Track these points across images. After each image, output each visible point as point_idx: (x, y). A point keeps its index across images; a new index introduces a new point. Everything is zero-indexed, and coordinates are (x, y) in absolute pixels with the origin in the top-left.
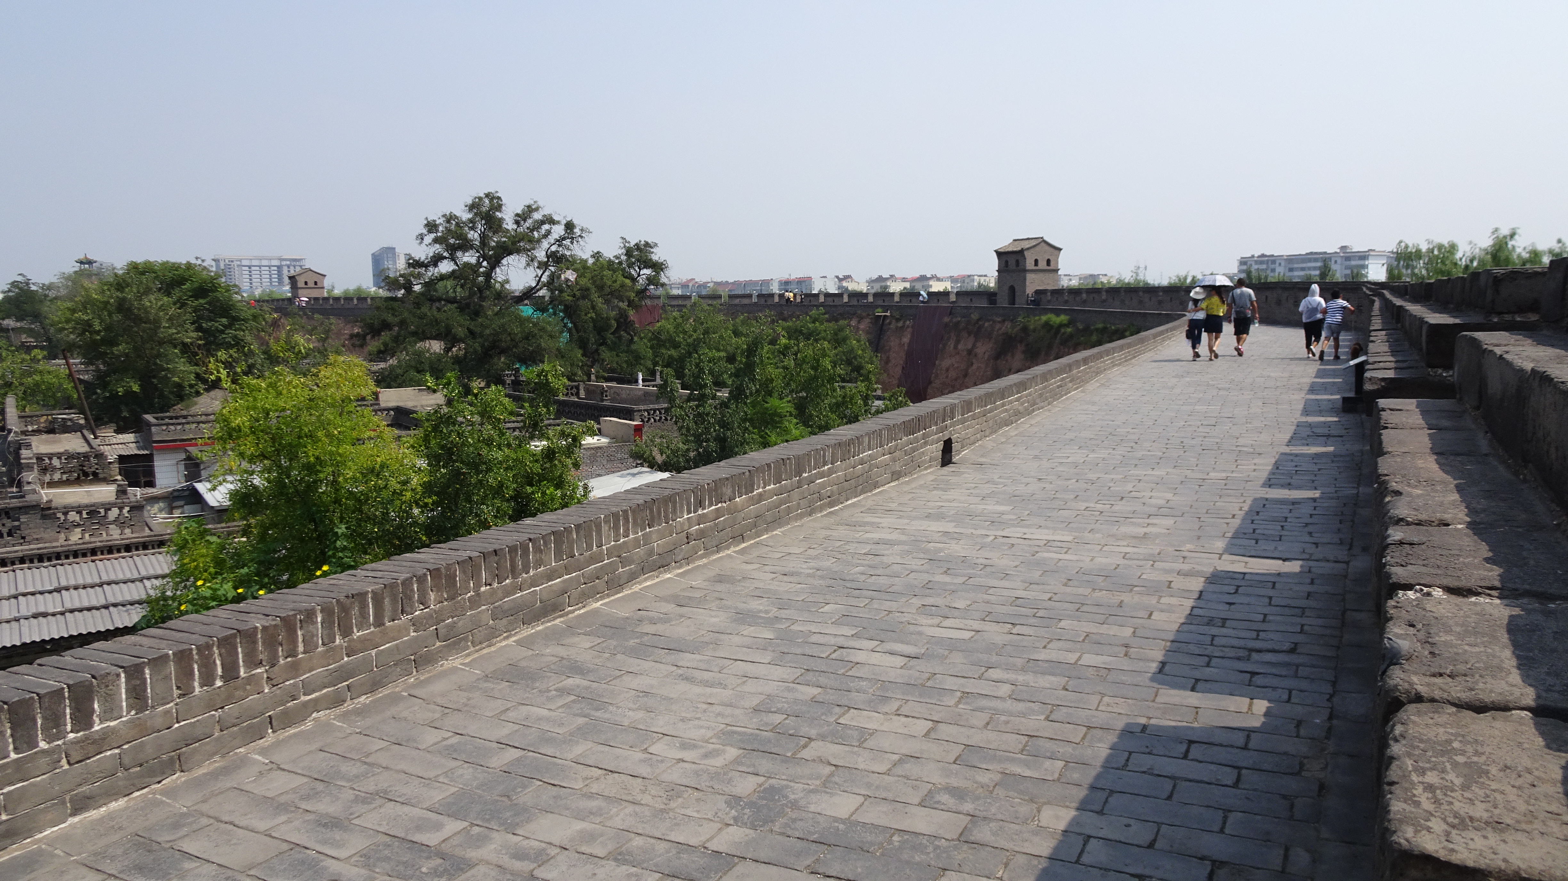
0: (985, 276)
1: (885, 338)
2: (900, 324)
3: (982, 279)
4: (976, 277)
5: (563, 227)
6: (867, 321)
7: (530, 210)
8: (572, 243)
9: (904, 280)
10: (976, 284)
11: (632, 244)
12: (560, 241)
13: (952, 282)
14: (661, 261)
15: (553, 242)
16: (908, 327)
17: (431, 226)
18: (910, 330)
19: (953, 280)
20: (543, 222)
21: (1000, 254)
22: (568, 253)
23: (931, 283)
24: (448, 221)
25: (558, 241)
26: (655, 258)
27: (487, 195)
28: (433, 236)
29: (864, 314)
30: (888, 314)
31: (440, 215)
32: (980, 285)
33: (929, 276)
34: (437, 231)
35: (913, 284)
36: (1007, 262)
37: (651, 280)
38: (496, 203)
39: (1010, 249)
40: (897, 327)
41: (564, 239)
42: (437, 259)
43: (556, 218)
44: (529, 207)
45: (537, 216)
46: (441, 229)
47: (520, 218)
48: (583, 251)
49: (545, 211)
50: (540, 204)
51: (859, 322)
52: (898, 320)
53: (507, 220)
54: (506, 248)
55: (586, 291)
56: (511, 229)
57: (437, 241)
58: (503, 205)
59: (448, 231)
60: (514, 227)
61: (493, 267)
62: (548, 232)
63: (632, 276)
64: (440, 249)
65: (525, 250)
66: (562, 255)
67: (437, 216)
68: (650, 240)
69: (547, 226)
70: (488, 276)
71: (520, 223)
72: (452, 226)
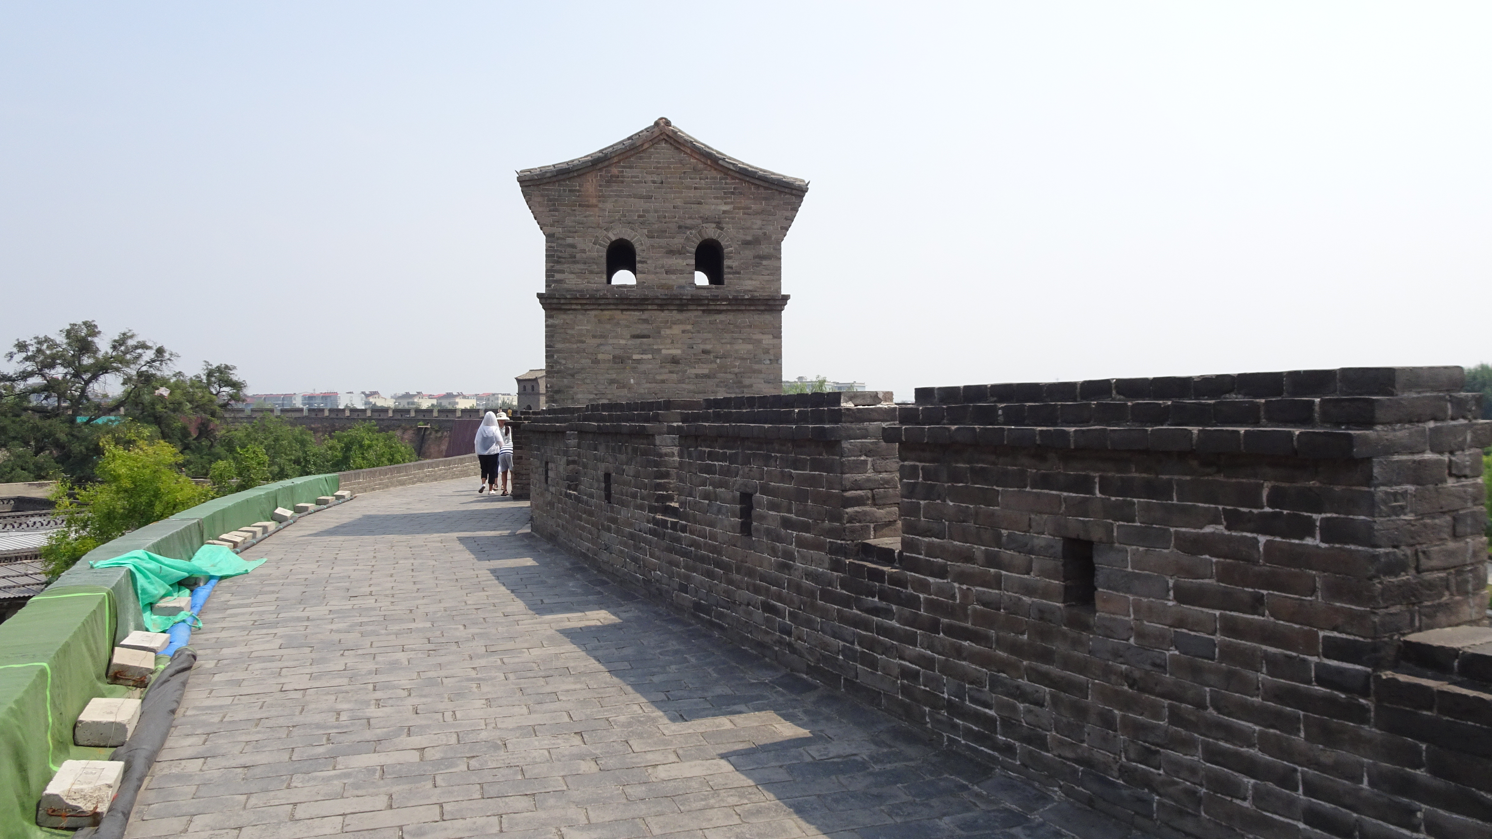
0: (509, 395)
1: (427, 446)
2: (439, 434)
3: (506, 397)
4: (500, 396)
5: (154, 351)
6: (411, 432)
7: (125, 337)
8: (161, 364)
9: (431, 397)
10: (500, 402)
11: (214, 366)
12: (150, 363)
13: (477, 400)
14: (241, 380)
15: (143, 363)
16: (446, 437)
17: (22, 346)
18: (447, 439)
19: (478, 397)
20: (136, 347)
21: (519, 381)
22: (159, 373)
23: (457, 400)
24: (40, 343)
25: (149, 363)
26: (235, 378)
27: (85, 323)
28: (24, 355)
29: (408, 427)
30: (429, 426)
31: (32, 337)
32: (504, 403)
33: (455, 393)
34: (27, 351)
35: (440, 401)
36: (525, 387)
37: (232, 397)
38: (92, 329)
39: (527, 378)
40: (436, 438)
41: (154, 361)
42: (25, 375)
43: (149, 344)
44: (124, 334)
45: (131, 342)
46: (31, 348)
47: (116, 345)
48: (167, 371)
49: (140, 338)
50: (135, 332)
51: (403, 433)
52: (437, 431)
53: (103, 345)
54: (102, 368)
55: (180, 404)
56: (107, 353)
57: (27, 359)
58: (99, 332)
59: (39, 351)
60: (110, 351)
61: (87, 383)
62: (140, 355)
63: (211, 393)
64: (30, 366)
65: (117, 370)
66: (153, 375)
67: (28, 338)
68: (229, 364)
69: (139, 351)
70: (83, 391)
71: (114, 348)
72: (45, 347)
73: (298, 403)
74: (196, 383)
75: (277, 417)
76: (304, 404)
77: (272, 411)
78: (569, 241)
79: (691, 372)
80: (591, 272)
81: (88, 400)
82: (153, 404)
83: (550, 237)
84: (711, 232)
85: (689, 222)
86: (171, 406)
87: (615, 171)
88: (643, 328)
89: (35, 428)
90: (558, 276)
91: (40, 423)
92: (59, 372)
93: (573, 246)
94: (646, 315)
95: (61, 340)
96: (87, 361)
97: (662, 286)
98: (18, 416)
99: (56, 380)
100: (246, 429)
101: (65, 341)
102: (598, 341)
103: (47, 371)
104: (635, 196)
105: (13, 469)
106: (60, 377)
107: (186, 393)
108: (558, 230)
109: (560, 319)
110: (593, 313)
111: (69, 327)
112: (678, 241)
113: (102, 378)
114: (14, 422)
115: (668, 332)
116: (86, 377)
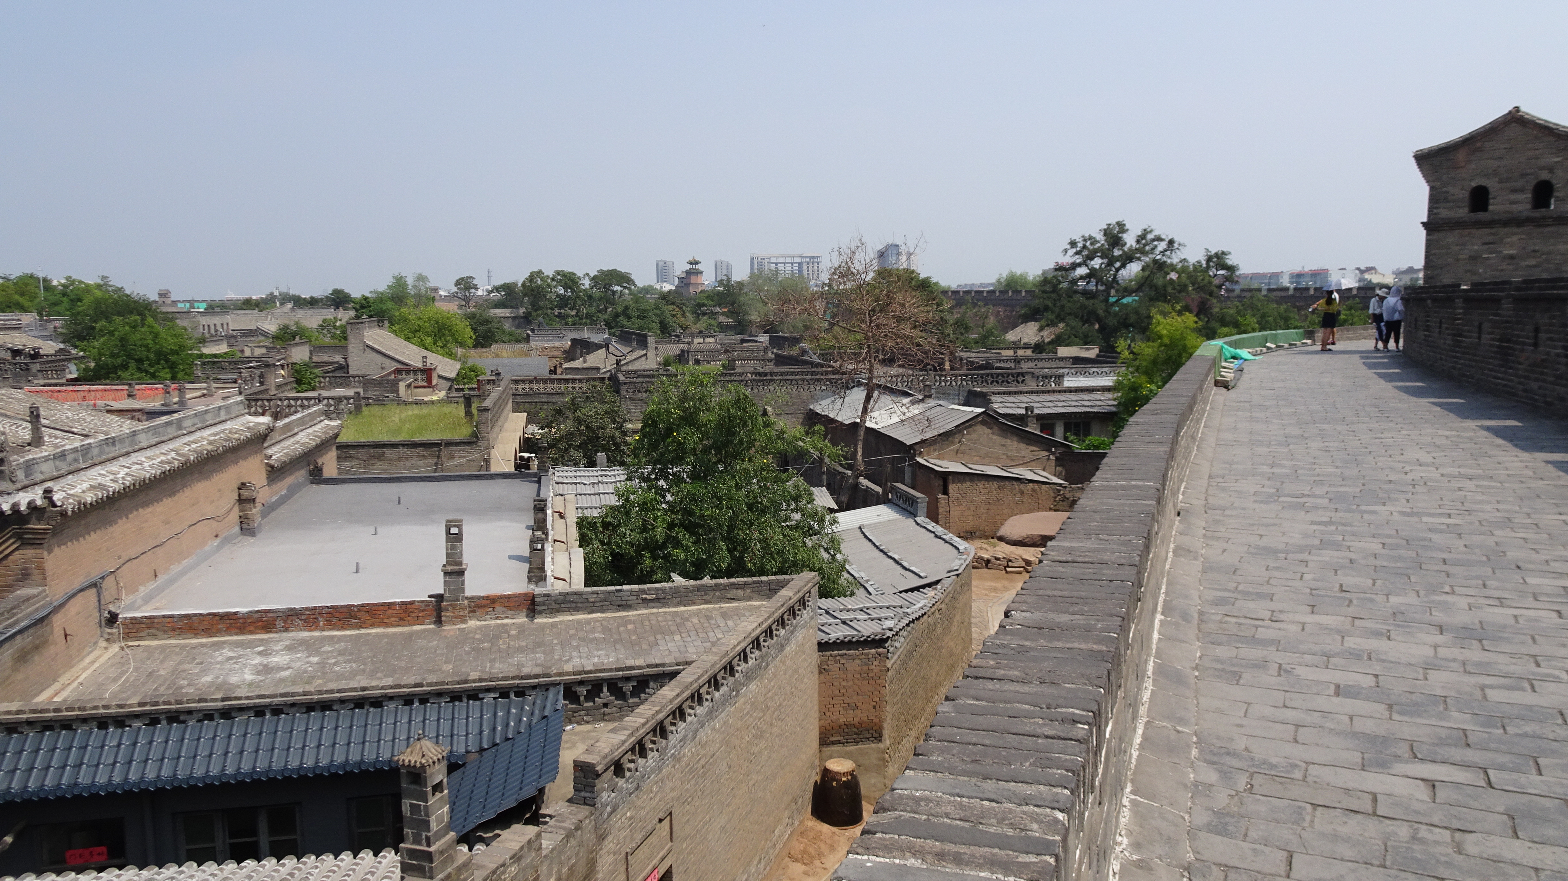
5: (1166, 243)
7: (1145, 232)
8: (1171, 253)
11: (1213, 252)
14: (1235, 264)
15: (1158, 253)
17: (1073, 244)
20: (1154, 240)
22: (1169, 261)
24: (1085, 240)
25: (1162, 252)
26: (1230, 262)
27: (1118, 223)
28: (1074, 250)
31: (1081, 237)
34: (1077, 247)
37: (1227, 278)
38: (1121, 226)
41: (1166, 251)
42: (1074, 266)
43: (1163, 237)
44: (1145, 230)
45: (1150, 237)
46: (1079, 245)
47: (1141, 238)
48: (1175, 259)
49: (1156, 233)
50: (1153, 227)
53: (1130, 240)
54: (1128, 258)
55: (1186, 286)
56: (1131, 246)
57: (1077, 253)
58: (1127, 230)
59: (1084, 247)
60: (1134, 244)
61: (1118, 270)
62: (1156, 246)
63: (1210, 276)
64: (1078, 259)
65: (1139, 259)
66: (1165, 262)
67: (1077, 238)
68: (1225, 250)
69: (1156, 243)
70: (1115, 276)
71: (1138, 242)
72: (1088, 244)
73: (1285, 282)
74: (1197, 267)
75: (1264, 296)
76: (1291, 283)
77: (1260, 290)
78: (1445, 189)
79: (1524, 264)
80: (1458, 207)
81: (1118, 284)
82: (1164, 286)
83: (1432, 189)
84: (1545, 175)
85: (1529, 171)
86: (1178, 288)
87: (1478, 145)
88: (1491, 238)
89: (1083, 307)
90: (1436, 211)
91: (1087, 303)
92: (1097, 263)
93: (1447, 192)
94: (1493, 231)
95: (1100, 237)
96: (1117, 252)
97: (1506, 212)
98: (1071, 297)
99: (1095, 269)
100: (1237, 307)
101: (1103, 238)
102: (1459, 248)
103: (1088, 262)
104: (1491, 158)
105: (1069, 337)
106: (1097, 267)
107: (1190, 276)
108: (1438, 184)
109: (1436, 236)
110: (1458, 231)
111: (1106, 227)
112: (1520, 184)
113: (1128, 266)
114: (1069, 301)
115: (1509, 240)
116: (1118, 264)
